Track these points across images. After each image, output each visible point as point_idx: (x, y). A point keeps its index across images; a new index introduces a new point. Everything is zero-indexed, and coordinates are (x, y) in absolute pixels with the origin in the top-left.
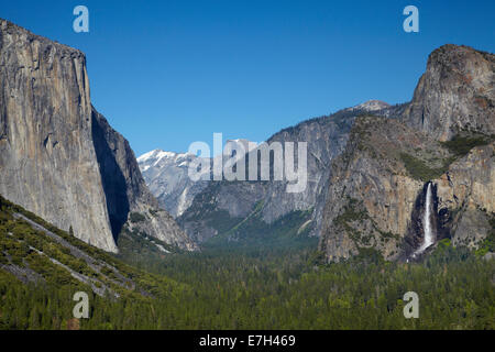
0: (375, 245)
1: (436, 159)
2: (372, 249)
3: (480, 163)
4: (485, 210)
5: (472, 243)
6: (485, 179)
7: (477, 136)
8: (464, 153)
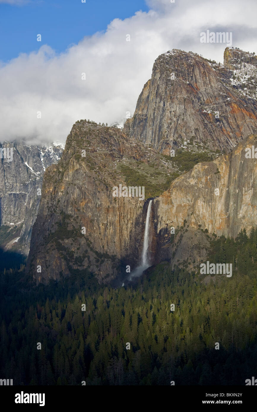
0: (89, 267)
1: (159, 174)
2: (85, 271)
3: (203, 180)
4: (207, 231)
5: (191, 266)
6: (208, 198)
7: (202, 151)
8: (188, 168)
